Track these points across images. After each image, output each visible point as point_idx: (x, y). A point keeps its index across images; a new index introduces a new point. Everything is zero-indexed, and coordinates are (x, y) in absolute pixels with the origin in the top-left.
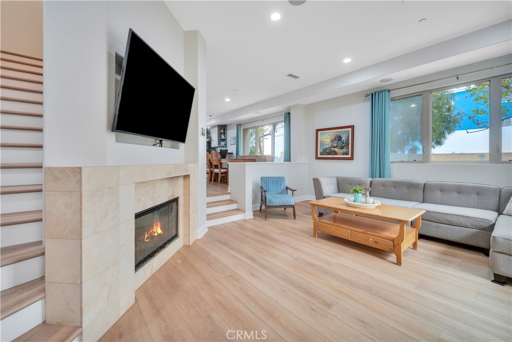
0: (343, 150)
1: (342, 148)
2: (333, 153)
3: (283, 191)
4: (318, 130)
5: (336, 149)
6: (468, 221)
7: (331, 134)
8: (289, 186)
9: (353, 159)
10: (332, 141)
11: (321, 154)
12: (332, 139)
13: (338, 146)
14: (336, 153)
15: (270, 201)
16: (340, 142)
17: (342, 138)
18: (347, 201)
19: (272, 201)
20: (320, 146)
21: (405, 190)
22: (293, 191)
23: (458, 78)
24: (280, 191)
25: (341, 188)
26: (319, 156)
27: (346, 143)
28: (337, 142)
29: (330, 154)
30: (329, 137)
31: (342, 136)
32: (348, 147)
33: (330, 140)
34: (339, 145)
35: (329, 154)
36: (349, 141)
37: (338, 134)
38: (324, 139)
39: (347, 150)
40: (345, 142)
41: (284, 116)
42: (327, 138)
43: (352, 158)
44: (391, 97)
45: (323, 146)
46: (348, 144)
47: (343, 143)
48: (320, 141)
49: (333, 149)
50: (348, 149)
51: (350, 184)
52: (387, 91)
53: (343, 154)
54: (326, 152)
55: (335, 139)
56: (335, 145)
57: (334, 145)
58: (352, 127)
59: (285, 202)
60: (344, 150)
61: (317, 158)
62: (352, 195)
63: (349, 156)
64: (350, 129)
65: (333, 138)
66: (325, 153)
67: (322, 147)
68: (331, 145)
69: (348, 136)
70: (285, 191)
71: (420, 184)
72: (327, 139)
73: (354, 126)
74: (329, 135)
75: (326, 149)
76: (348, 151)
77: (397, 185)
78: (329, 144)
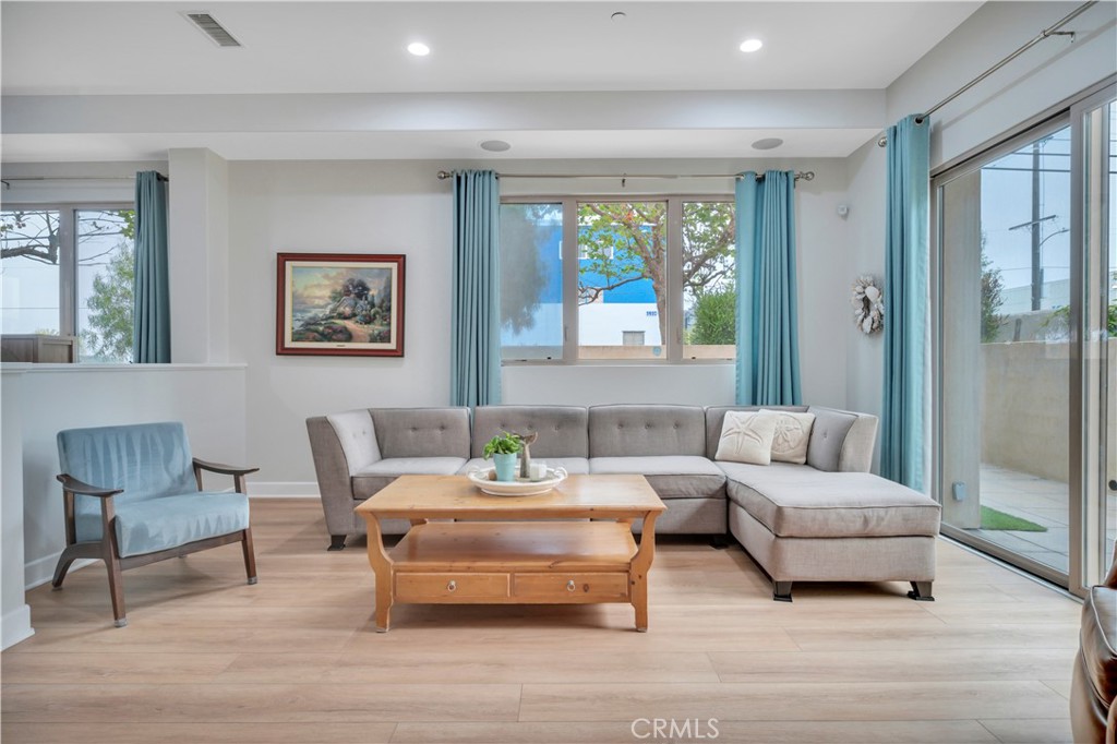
0: (371, 326)
1: (369, 320)
2: (340, 336)
3: (182, 480)
4: (283, 258)
5: (350, 324)
6: (691, 484)
7: (333, 273)
8: (204, 458)
9: (402, 356)
10: (336, 297)
11: (297, 337)
12: (334, 292)
13: (354, 315)
14: (349, 337)
15: (140, 533)
16: (361, 302)
17: (368, 290)
18: (477, 480)
19: (152, 532)
20: (294, 311)
21: (553, 429)
22: (238, 474)
23: (623, 181)
24: (166, 481)
25: (387, 445)
26: (289, 344)
27: (381, 307)
28: (352, 302)
29: (330, 340)
30: (326, 282)
31: (369, 285)
32: (387, 319)
33: (327, 293)
34: (358, 311)
35: (325, 337)
36: (390, 301)
37: (357, 277)
38: (306, 288)
39: (385, 329)
40: (377, 301)
41: (134, 184)
42: (319, 286)
43: (399, 353)
44: (502, 194)
45: (304, 311)
46: (389, 309)
47: (373, 306)
48: (294, 296)
49: (340, 322)
50: (389, 324)
51: (414, 429)
52: (493, 177)
53: (373, 340)
54: (317, 331)
55: (347, 292)
56: (348, 311)
57: (341, 309)
58: (400, 260)
59: (213, 526)
60: (376, 328)
61: (282, 351)
62: (491, 460)
63: (392, 345)
64: (394, 266)
65: (339, 288)
66: (311, 335)
67: (299, 315)
68: (333, 311)
69: (389, 286)
70: (191, 482)
71: (581, 413)
72: (316, 289)
73: (404, 256)
74: (326, 277)
75: (314, 322)
76: (389, 331)
77: (534, 420)
78: (325, 306)
